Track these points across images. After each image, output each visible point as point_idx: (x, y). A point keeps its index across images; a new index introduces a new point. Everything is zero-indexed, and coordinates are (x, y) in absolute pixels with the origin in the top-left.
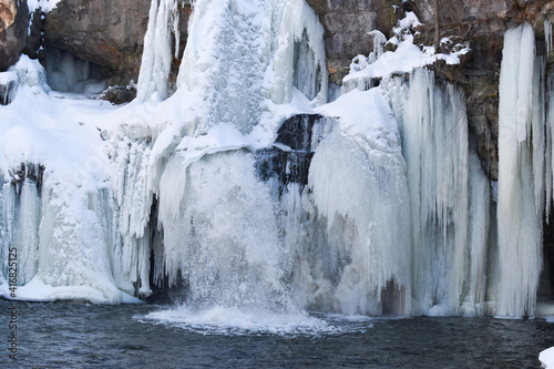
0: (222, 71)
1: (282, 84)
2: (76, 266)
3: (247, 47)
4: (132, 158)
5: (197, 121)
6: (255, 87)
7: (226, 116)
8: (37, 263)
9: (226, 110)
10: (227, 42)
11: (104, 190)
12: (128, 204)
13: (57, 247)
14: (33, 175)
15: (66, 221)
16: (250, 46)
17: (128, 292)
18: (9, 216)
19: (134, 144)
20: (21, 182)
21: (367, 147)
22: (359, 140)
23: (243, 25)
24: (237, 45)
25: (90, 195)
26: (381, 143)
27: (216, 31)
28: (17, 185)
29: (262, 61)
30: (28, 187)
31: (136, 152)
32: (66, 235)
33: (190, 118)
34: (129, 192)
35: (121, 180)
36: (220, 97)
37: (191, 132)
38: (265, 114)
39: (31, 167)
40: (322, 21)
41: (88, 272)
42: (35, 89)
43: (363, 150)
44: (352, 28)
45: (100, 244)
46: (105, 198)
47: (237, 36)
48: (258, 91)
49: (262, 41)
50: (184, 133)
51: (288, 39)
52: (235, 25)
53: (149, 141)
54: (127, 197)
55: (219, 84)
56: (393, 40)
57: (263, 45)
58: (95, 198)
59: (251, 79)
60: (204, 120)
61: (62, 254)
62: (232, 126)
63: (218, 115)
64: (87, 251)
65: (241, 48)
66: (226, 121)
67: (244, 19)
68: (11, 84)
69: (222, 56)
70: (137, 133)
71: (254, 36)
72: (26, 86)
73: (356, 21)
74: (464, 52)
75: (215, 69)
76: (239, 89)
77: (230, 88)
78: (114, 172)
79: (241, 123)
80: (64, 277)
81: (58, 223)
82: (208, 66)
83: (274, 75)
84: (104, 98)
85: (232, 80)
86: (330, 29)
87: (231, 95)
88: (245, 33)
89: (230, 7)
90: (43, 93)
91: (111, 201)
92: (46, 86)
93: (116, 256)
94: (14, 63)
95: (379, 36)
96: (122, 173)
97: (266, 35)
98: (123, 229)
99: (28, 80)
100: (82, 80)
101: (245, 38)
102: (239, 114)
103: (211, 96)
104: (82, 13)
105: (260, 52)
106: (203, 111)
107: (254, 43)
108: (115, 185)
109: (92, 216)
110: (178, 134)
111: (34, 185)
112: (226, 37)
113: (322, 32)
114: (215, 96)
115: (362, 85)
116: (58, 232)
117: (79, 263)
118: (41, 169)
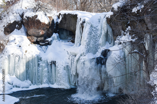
0: (89, 41)
1: (103, 42)
2: (62, 82)
3: (95, 35)
4: (72, 59)
5: (84, 53)
6: (97, 43)
7: (90, 51)
8: (55, 80)
9: (90, 50)
10: (90, 35)
11: (68, 66)
12: (72, 68)
13: (59, 78)
14: (54, 63)
15: (60, 73)
16: (96, 34)
17: (73, 85)
18: (50, 71)
19: (73, 56)
20: (52, 64)
21: (116, 60)
22: (114, 58)
23: (94, 29)
24: (93, 34)
25: (64, 67)
26: (119, 59)
27: (88, 32)
28: (51, 65)
29: (99, 37)
30: (53, 65)
31: (73, 58)
32: (60, 75)
33: (82, 52)
34: (72, 66)
35: (71, 64)
36: (88, 47)
37: (82, 55)
38: (99, 49)
39: (53, 61)
40: (111, 27)
41: (64, 83)
42: (56, 40)
43: (115, 60)
44: (118, 29)
45: (67, 77)
46: (68, 67)
47: (93, 33)
48: (98, 44)
49: (99, 32)
50: (81, 55)
51: (104, 32)
52: (93, 30)
53: (75, 56)
54: (72, 67)
55: (88, 44)
56: (125, 33)
57: (99, 33)
58: (66, 68)
59: (96, 42)
60: (85, 53)
61: (59, 79)
62: (91, 53)
63: (88, 51)
64: (64, 79)
65: (94, 35)
66: (90, 52)
67: (95, 28)
68: (51, 41)
69: (89, 38)
70: (73, 54)
71: (97, 32)
72: (55, 40)
73: (118, 28)
74: (136, 39)
75: (87, 41)
76: (93, 45)
77: (91, 45)
78: (69, 62)
79: (93, 52)
80: (60, 84)
81: (59, 73)
82: (86, 41)
83: (101, 40)
84: (71, 42)
85: (91, 43)
86: (113, 29)
87: (91, 46)
88: (95, 31)
89: (91, 26)
90: (58, 41)
91: (69, 68)
92: (59, 39)
93: (71, 78)
94: (52, 36)
95: (123, 32)
96: (71, 62)
97: (100, 31)
98: (72, 73)
99: (55, 39)
100: (68, 35)
101: (95, 32)
102: (93, 50)
103: (86, 47)
104: (65, 23)
105: (98, 35)
106: (85, 51)
107: (97, 33)
108: (70, 65)
109: (65, 71)
110: (80, 56)
111: (54, 65)
112: (90, 33)
113: (112, 30)
114: (87, 47)
115: (118, 44)
116: (58, 75)
117: (62, 81)
118: (55, 62)
